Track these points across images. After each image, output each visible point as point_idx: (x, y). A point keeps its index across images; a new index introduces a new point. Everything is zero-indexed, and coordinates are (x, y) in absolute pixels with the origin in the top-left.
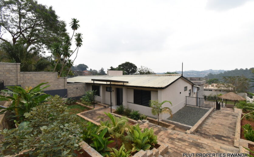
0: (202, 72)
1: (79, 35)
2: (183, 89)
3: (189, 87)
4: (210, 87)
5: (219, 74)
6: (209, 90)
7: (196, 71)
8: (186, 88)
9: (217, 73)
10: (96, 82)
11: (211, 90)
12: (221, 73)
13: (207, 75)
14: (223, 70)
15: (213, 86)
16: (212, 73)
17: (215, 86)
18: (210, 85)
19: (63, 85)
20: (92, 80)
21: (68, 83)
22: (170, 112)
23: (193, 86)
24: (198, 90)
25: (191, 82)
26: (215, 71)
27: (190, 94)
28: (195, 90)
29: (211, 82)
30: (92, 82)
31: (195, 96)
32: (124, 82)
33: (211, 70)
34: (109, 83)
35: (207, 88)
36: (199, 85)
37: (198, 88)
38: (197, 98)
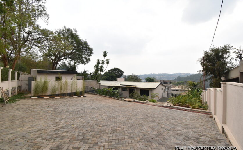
0: (172, 75)
1: (108, 60)
2: (161, 89)
3: (164, 88)
4: (177, 88)
5: (186, 77)
6: (176, 90)
7: (168, 74)
8: (162, 88)
9: (184, 76)
10: (122, 86)
11: (178, 90)
12: (188, 76)
13: (176, 78)
14: (189, 74)
15: (179, 87)
16: (180, 76)
17: (180, 87)
18: (177, 87)
19: (99, 87)
20: (120, 85)
21: (101, 86)
22: (158, 97)
23: (165, 88)
24: (168, 90)
25: (164, 86)
26: (183, 75)
27: (164, 92)
28: (167, 90)
29: (178, 84)
30: (120, 86)
31: (166, 92)
32: (135, 86)
33: (180, 73)
34: (126, 86)
35: (175, 89)
36: (169, 87)
37: (168, 89)
38: (167, 93)
